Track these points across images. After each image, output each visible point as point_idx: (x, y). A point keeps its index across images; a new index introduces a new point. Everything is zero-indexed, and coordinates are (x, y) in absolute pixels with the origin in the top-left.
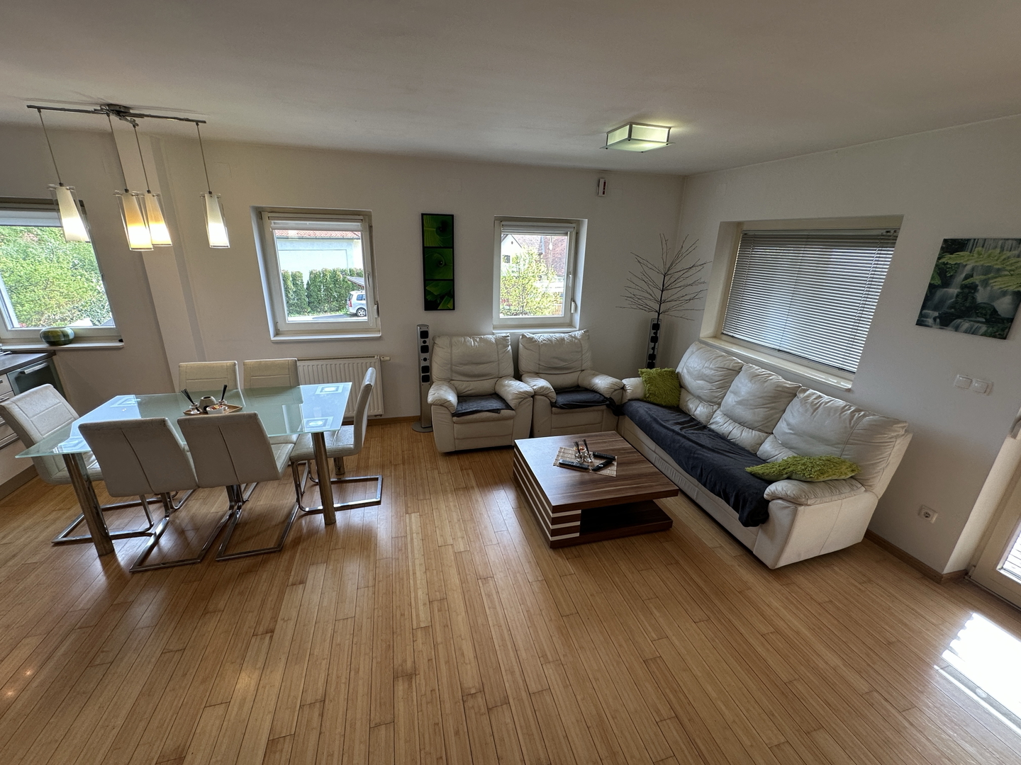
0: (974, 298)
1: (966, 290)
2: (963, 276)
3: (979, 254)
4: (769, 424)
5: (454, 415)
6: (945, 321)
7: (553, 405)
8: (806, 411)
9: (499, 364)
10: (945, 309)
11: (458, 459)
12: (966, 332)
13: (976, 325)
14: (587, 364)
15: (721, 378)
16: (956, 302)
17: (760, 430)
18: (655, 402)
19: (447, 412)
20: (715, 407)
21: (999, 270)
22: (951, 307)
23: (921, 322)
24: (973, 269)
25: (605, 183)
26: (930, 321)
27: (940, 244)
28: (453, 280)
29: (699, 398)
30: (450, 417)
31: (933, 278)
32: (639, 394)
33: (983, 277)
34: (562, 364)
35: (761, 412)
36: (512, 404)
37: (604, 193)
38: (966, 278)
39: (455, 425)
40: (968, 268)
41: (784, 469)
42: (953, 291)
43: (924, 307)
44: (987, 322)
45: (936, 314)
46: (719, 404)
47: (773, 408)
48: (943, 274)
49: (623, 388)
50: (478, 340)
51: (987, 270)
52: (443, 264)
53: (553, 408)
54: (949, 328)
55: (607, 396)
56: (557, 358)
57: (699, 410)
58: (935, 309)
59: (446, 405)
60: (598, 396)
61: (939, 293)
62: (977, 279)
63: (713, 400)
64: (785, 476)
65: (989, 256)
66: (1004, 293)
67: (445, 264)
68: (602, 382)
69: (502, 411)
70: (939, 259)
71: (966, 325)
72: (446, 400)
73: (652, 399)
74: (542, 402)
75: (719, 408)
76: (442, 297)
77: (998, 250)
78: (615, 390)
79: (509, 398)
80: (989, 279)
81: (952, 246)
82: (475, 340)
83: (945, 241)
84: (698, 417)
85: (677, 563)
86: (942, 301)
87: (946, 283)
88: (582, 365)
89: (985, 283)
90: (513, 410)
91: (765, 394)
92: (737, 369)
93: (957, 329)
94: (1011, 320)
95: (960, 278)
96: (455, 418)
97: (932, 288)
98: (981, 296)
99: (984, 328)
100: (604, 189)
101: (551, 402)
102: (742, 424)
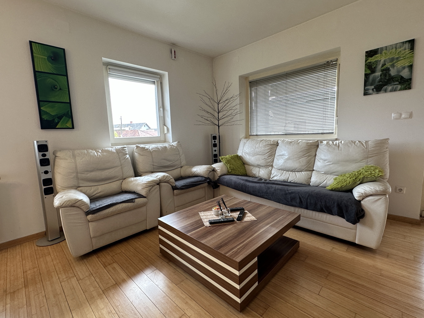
0: (390, 75)
1: (384, 72)
2: (381, 65)
3: (386, 54)
4: (310, 165)
5: (88, 213)
6: (378, 89)
7: (174, 188)
8: (334, 149)
9: (122, 168)
10: (377, 83)
11: (98, 257)
12: (391, 91)
13: (395, 86)
14: (183, 162)
15: (269, 150)
16: (381, 79)
17: (306, 171)
18: (235, 174)
19: (80, 212)
20: (270, 168)
21: (397, 58)
22: (379, 82)
23: (365, 94)
24: (385, 61)
25: (175, 51)
26: (371, 91)
27: (364, 54)
28: (70, 103)
29: (259, 166)
30: (83, 216)
31: (365, 71)
32: (225, 171)
33: (391, 63)
34: (169, 163)
35: (304, 161)
36: (143, 193)
37: (175, 58)
38: (382, 66)
39: (90, 223)
40: (382, 61)
41: (356, 178)
42: (378, 74)
43: (365, 85)
44: (400, 83)
45: (373, 87)
46: (272, 166)
47: (309, 156)
48: (370, 68)
49: (214, 170)
50: (100, 151)
51: (392, 60)
52: (58, 88)
53: (175, 191)
54: (382, 92)
55: (206, 176)
56: (164, 159)
57: (262, 173)
58: (371, 85)
59: (77, 204)
60: (200, 179)
61: (371, 77)
62: (388, 65)
63: (268, 164)
64: (359, 182)
65: (391, 53)
66: (404, 68)
67: (60, 89)
68: (200, 169)
69: (136, 200)
70: (366, 61)
71: (390, 88)
72: (77, 199)
73: (233, 173)
74: (166, 187)
75: (272, 168)
76: (60, 118)
77: (394, 50)
78: (210, 172)
79: (139, 189)
80: (394, 63)
81: (370, 54)
82: (97, 152)
83: (367, 52)
84: (262, 177)
85: (330, 273)
86: (374, 80)
87: (373, 71)
88: (181, 163)
89: (393, 66)
90: (145, 197)
91: (302, 149)
92: (275, 143)
93: (386, 91)
94: (411, 79)
95: (379, 67)
96: (90, 217)
97: (366, 75)
98: (393, 72)
99: (399, 87)
100: (175, 55)
101: (172, 187)
102: (293, 171)
